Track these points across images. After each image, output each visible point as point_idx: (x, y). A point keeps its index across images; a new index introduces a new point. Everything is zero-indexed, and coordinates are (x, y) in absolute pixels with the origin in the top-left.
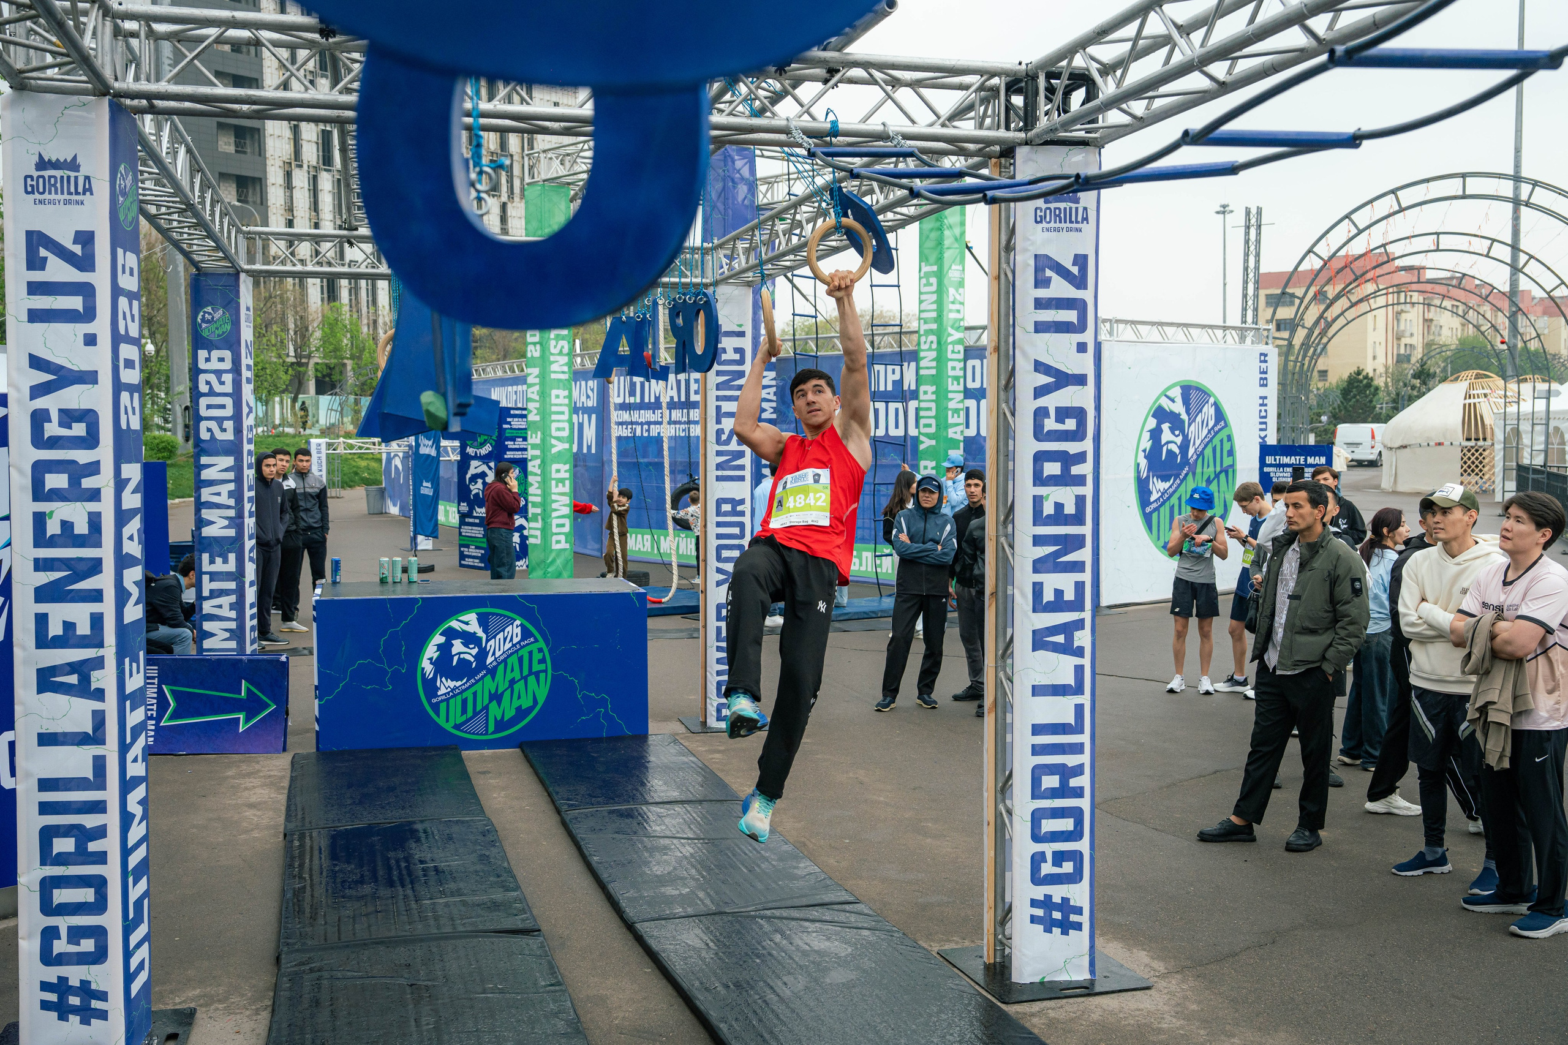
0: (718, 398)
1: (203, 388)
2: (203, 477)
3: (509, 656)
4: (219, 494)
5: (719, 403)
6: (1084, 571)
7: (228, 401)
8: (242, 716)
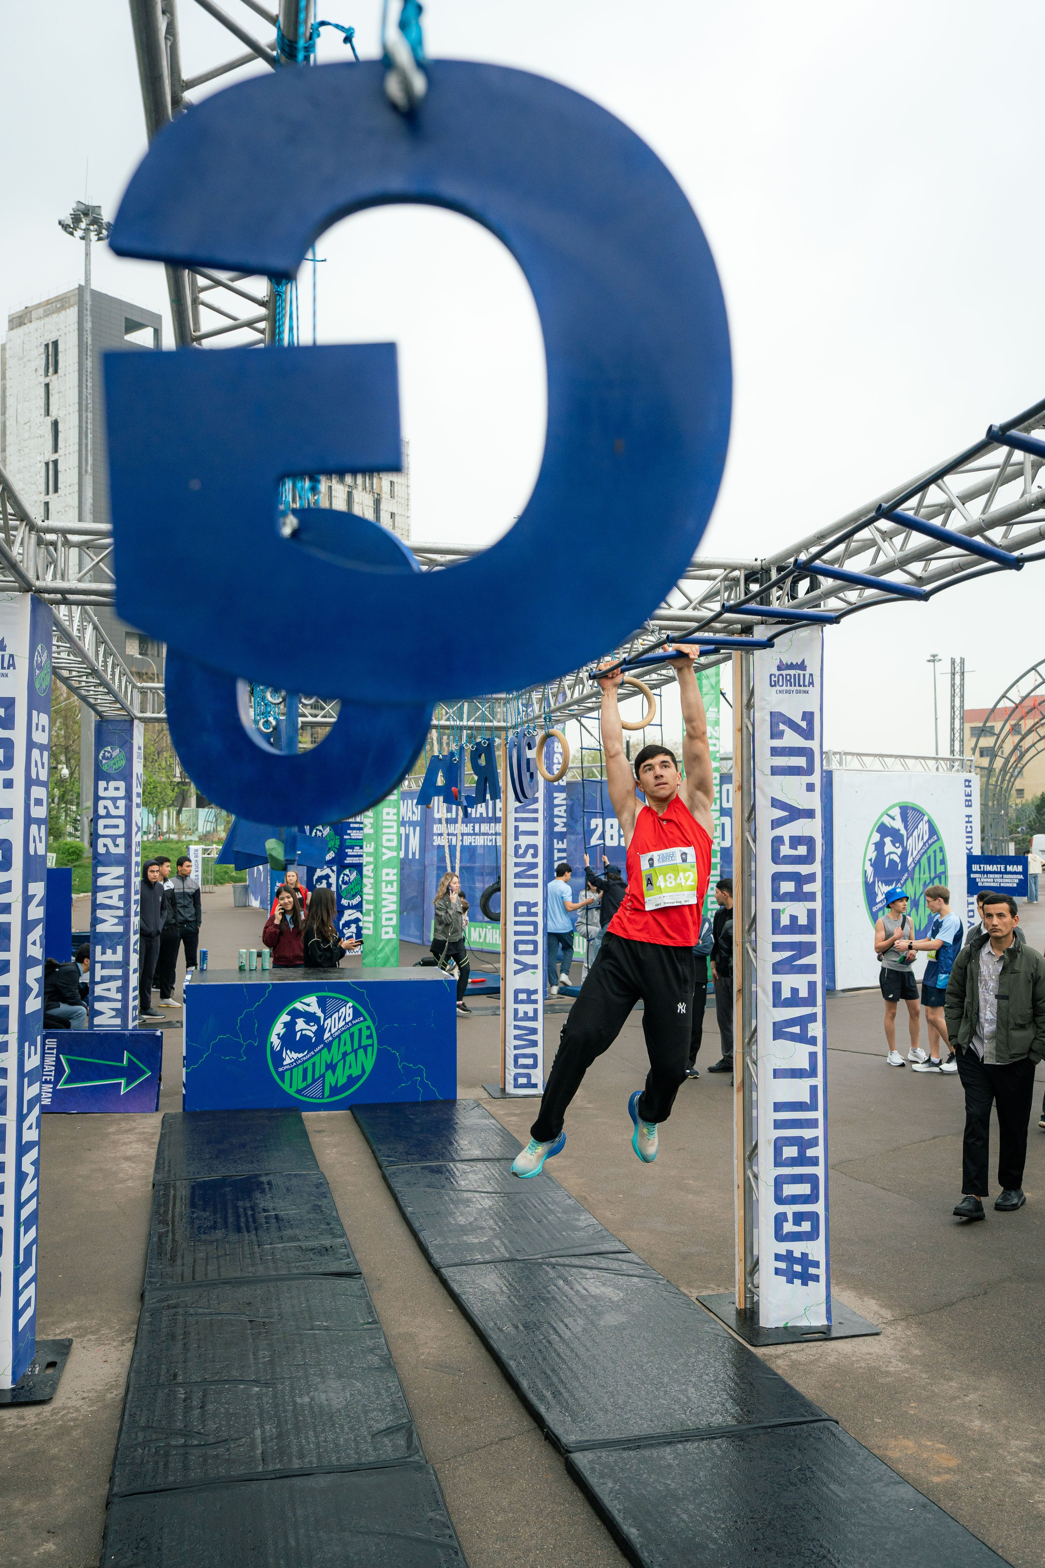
0: (516, 820)
1: (102, 812)
2: (98, 884)
3: (342, 1033)
4: (111, 897)
5: (517, 824)
6: (815, 973)
7: (121, 822)
8: (123, 1081)
